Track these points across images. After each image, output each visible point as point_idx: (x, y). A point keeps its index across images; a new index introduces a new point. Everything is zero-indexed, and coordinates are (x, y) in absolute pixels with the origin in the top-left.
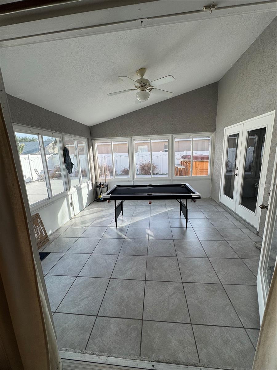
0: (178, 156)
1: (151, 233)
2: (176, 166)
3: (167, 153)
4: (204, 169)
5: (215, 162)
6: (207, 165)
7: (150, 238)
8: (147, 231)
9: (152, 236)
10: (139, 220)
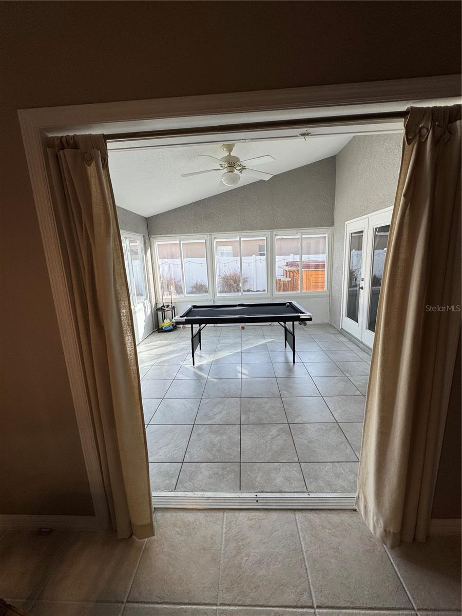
0: (281, 262)
1: (244, 371)
2: (278, 278)
3: (264, 258)
4: (320, 281)
5: (334, 271)
6: (323, 276)
7: (244, 376)
8: (239, 368)
9: (247, 375)
10: (226, 355)
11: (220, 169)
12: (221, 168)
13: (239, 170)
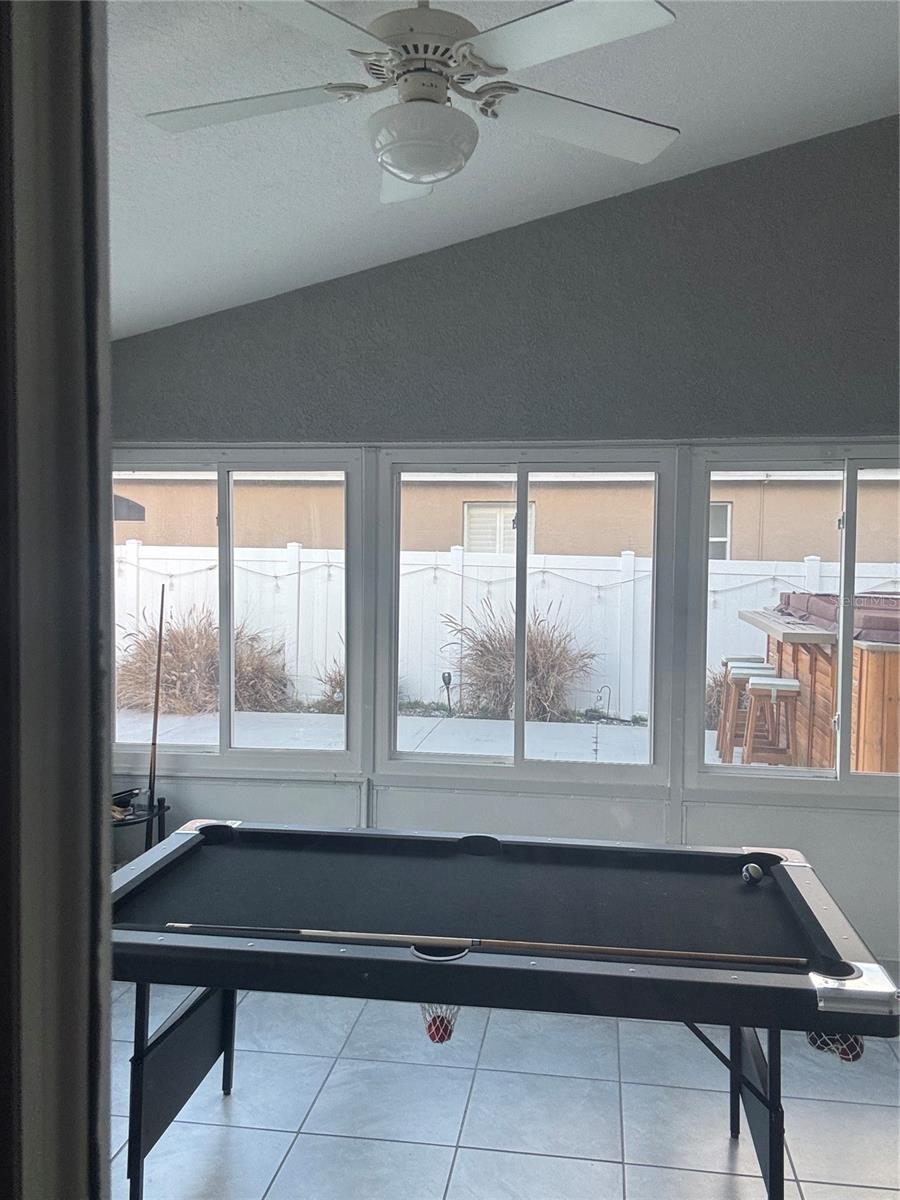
11: (362, 88)
12: (370, 81)
13: (479, 94)
